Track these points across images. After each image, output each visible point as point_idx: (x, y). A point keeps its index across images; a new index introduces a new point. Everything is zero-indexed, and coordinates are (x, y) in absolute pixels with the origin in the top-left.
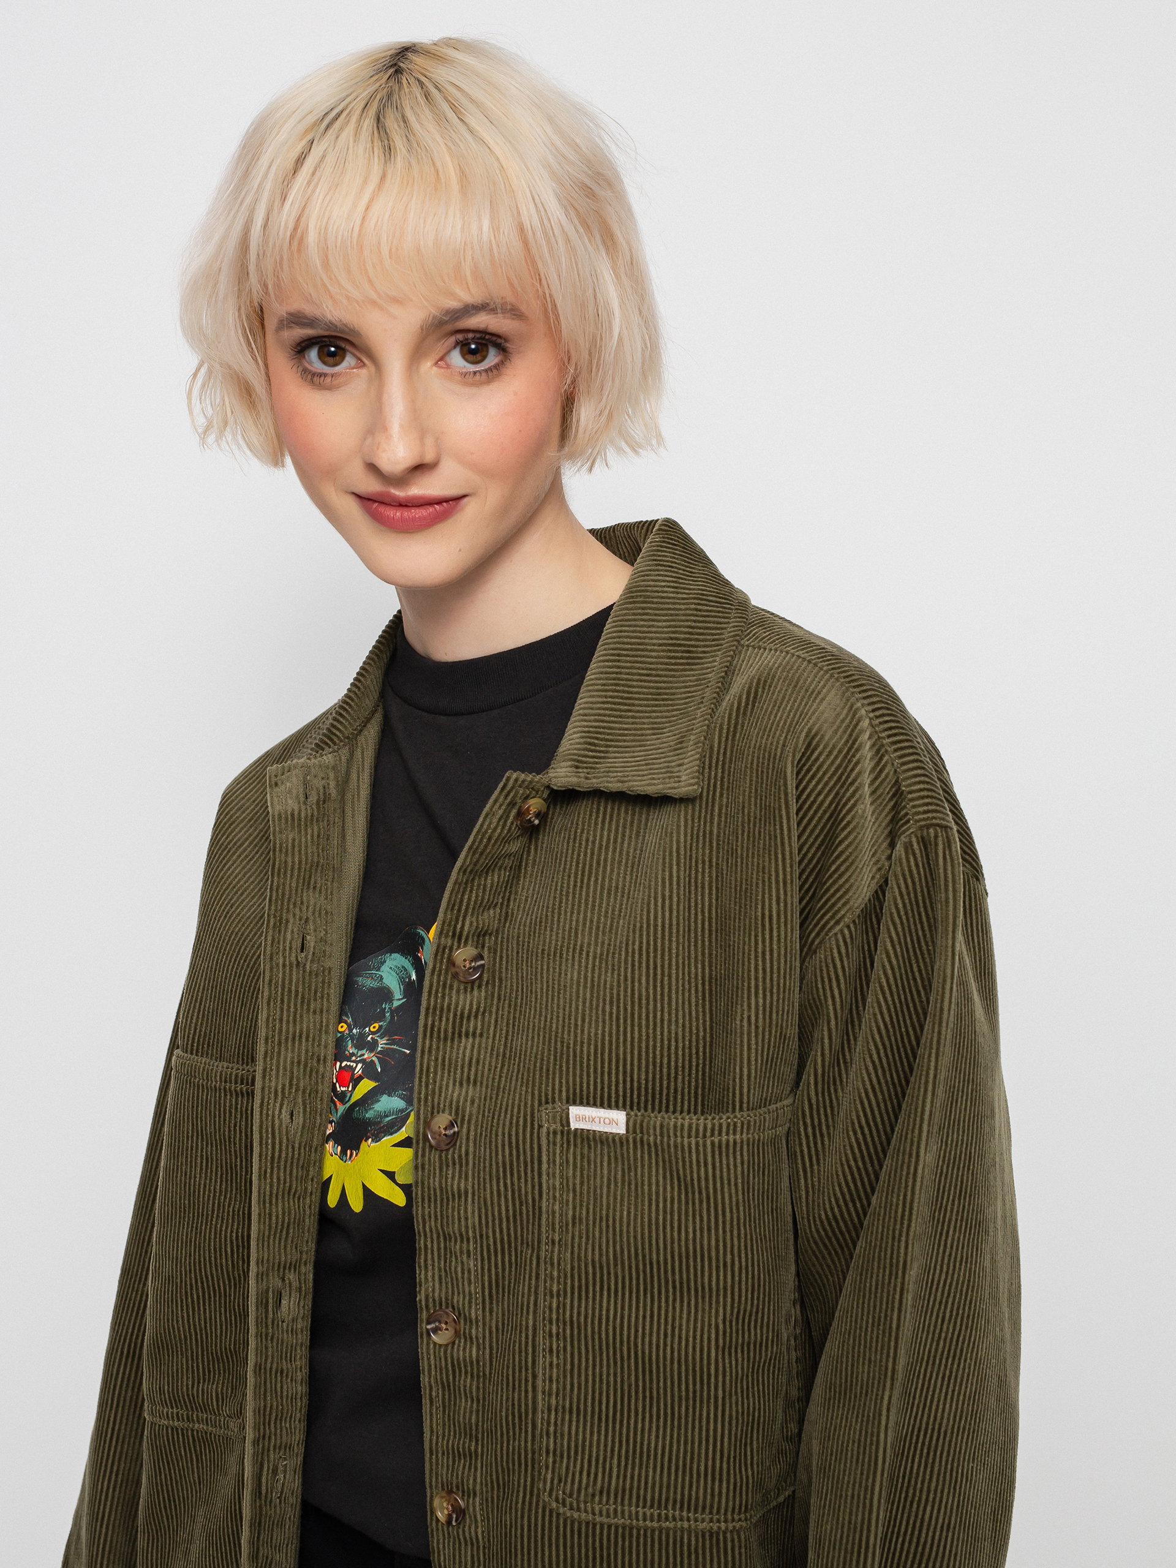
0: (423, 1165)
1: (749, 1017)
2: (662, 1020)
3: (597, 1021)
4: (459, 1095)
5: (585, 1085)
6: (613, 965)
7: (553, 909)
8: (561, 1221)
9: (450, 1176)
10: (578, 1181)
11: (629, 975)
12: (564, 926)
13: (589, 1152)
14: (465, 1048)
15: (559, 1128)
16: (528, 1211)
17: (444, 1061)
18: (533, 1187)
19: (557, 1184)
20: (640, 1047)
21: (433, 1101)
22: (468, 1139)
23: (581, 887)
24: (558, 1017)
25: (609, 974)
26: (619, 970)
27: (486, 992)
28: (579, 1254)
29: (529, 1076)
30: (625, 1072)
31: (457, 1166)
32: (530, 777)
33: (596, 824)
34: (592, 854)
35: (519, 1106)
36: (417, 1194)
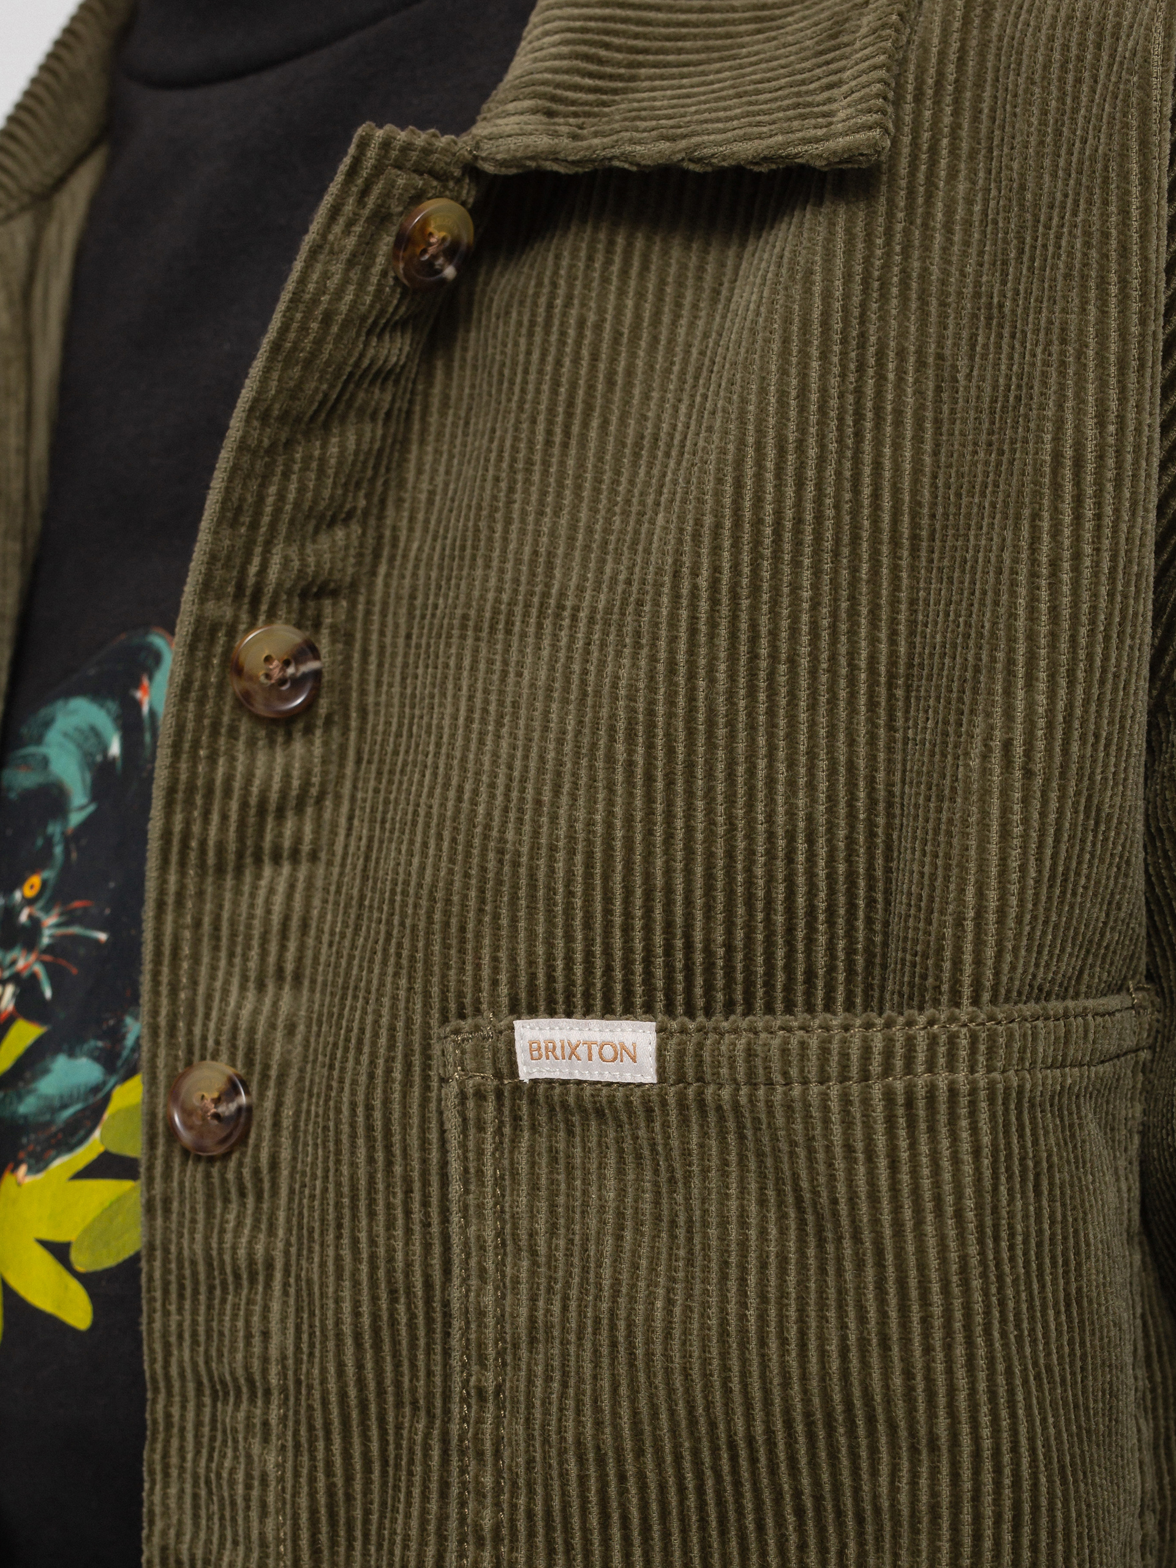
0: (167, 1201)
1: (1007, 745)
2: (771, 781)
3: (591, 786)
4: (256, 1012)
5: (560, 964)
6: (637, 634)
7: (494, 509)
8: (500, 1337)
9: (230, 1226)
10: (541, 1226)
11: (681, 658)
12: (519, 551)
13: (570, 1144)
14: (271, 891)
15: (492, 1084)
16: (412, 1317)
17: (216, 927)
18: (427, 1247)
19: (489, 1234)
20: (710, 855)
21: (190, 1032)
22: (277, 1125)
23: (565, 445)
24: (492, 786)
25: (626, 661)
26: (653, 646)
27: (326, 744)
28: (544, 1425)
29: (414, 949)
30: (669, 926)
31: (250, 1201)
32: (421, 138)
33: (605, 280)
34: (595, 357)
35: (392, 1029)
36: (150, 1279)
